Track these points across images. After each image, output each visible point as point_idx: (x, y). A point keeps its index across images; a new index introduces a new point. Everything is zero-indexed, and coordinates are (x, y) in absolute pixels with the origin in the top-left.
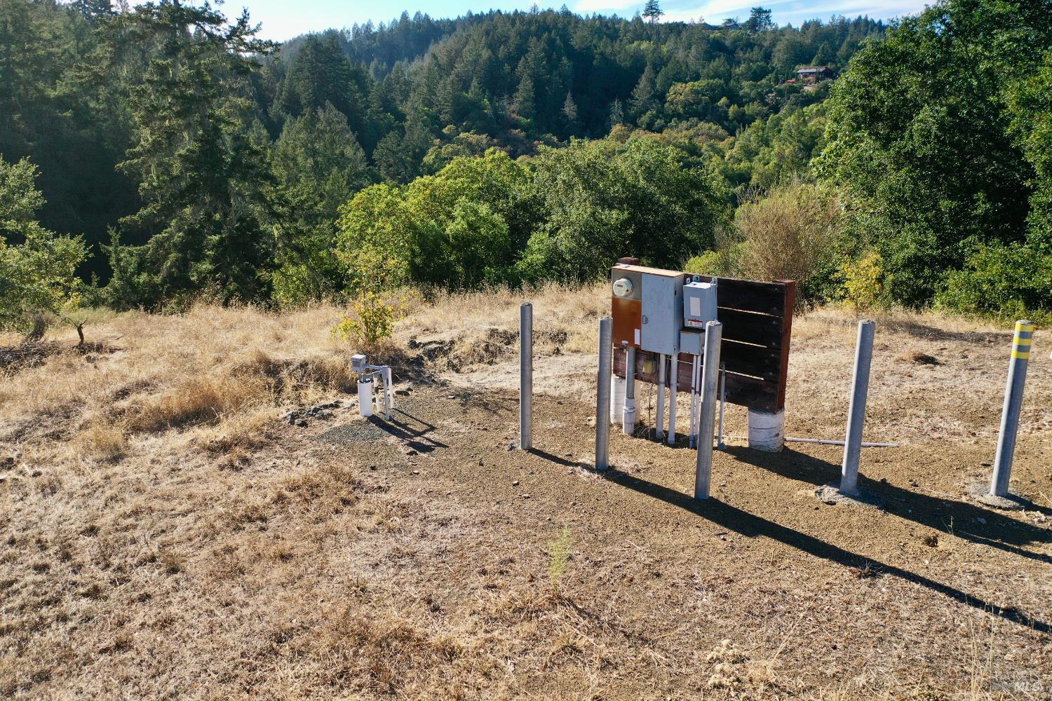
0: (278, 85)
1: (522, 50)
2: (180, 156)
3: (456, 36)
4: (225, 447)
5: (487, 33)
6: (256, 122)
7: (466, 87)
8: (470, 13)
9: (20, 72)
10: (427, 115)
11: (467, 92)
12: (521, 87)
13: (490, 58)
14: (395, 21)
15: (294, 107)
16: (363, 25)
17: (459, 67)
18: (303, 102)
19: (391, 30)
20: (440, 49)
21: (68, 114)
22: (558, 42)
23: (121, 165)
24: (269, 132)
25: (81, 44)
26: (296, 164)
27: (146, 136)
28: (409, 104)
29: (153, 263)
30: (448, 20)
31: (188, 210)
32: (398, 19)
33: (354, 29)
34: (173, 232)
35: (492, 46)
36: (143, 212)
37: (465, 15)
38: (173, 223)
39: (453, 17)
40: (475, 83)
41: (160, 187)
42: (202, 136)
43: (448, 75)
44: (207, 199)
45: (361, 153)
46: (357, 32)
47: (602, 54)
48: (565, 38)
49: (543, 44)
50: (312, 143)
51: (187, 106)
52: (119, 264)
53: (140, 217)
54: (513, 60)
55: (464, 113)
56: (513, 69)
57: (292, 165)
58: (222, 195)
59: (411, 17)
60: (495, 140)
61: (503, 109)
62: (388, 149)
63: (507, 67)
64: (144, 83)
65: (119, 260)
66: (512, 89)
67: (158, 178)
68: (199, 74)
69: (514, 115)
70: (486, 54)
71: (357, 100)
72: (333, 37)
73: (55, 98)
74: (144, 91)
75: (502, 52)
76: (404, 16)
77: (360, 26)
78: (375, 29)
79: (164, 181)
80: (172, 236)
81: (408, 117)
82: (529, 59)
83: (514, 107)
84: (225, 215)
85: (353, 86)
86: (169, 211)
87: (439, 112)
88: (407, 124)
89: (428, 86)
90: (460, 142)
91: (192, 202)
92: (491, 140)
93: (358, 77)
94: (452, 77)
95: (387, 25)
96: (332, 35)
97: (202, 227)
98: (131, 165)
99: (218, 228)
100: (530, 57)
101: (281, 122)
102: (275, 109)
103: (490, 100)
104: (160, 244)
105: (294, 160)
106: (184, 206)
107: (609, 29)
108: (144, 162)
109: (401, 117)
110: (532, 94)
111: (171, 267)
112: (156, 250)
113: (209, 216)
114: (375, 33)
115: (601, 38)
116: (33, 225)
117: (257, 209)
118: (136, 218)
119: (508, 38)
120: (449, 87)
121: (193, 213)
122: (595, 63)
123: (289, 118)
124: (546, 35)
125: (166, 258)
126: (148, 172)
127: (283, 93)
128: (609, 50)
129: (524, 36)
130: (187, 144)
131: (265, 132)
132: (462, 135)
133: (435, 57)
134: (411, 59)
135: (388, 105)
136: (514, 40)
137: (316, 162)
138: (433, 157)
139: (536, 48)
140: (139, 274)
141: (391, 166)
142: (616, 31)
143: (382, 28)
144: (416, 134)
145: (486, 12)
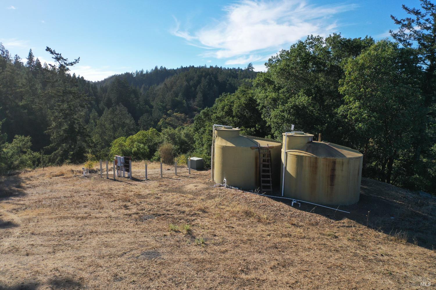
0: (104, 95)
1: (199, 82)
2: (63, 129)
3: (174, 76)
4: (64, 178)
5: (186, 76)
6: (93, 110)
7: (177, 96)
8: (182, 67)
9: (10, 97)
10: (162, 106)
11: (177, 98)
12: (197, 96)
13: (186, 85)
14: (152, 69)
15: (109, 104)
16: (140, 71)
17: (175, 88)
18: (113, 102)
19: (151, 73)
20: (168, 81)
21: (26, 111)
22: (213, 79)
23: (46, 132)
24: (98, 114)
25: (30, 84)
26: (105, 127)
27: (54, 124)
28: (155, 102)
29: (53, 160)
30: (173, 69)
31: (64, 145)
32: (154, 69)
33: (136, 72)
34: (60, 151)
35: (188, 81)
36: (51, 145)
37: (180, 67)
38: (60, 148)
39: (175, 68)
40: (180, 94)
41: (56, 138)
42: (70, 124)
43: (170, 91)
44: (70, 142)
45: (133, 121)
46: (137, 74)
47: (230, 84)
48: (216, 77)
49: (207, 80)
50: (113, 119)
51: (66, 116)
52: (43, 160)
53: (50, 147)
54: (195, 86)
55: (176, 106)
56: (195, 89)
57: (103, 127)
58: (75, 141)
59: (159, 68)
60: (187, 116)
61: (191, 104)
62: (144, 120)
63: (193, 89)
64: (54, 110)
65: (43, 159)
66: (194, 97)
67: (56, 136)
68: (70, 107)
69: (195, 107)
70: (185, 83)
71: (134, 101)
72: (128, 76)
73: (21, 105)
74: (54, 112)
75: (191, 83)
76: (156, 68)
77: (138, 71)
78: (145, 72)
79: (58, 136)
80: (59, 152)
81: (154, 107)
82: (202, 86)
83: (196, 103)
84: (75, 146)
85: (133, 96)
86: (59, 145)
87: (166, 105)
88: (153, 110)
89: (162, 95)
90: (173, 116)
91: (66, 142)
92: (186, 116)
93: (135, 92)
94: (172, 92)
95: (149, 71)
96: (127, 74)
97: (68, 150)
98: (48, 132)
99: (73, 150)
100: (202, 85)
101: (104, 109)
102: (101, 105)
103: (186, 101)
104: (55, 154)
105: (104, 126)
106: (63, 143)
107: (234, 73)
108: (52, 131)
109: (152, 107)
110: (202, 98)
111: (58, 161)
112: (54, 156)
113: (70, 146)
114: (145, 74)
115: (230, 77)
116: (29, 150)
117: (84, 144)
118: (49, 147)
119: (194, 77)
120: (170, 96)
121: (66, 146)
122: (227, 87)
123: (106, 108)
124: (208, 77)
125: (57, 158)
126: (53, 133)
127: (106, 98)
128: (232, 82)
129: (200, 77)
130: (65, 126)
131: (97, 114)
132: (175, 114)
133: (165, 84)
134: (158, 85)
135: (147, 102)
136: (196, 78)
137: (114, 126)
138: (162, 122)
139: (204, 82)
140: (49, 163)
141: (145, 126)
142: (237, 74)
143: (147, 72)
144: (156, 114)
145: (188, 66)
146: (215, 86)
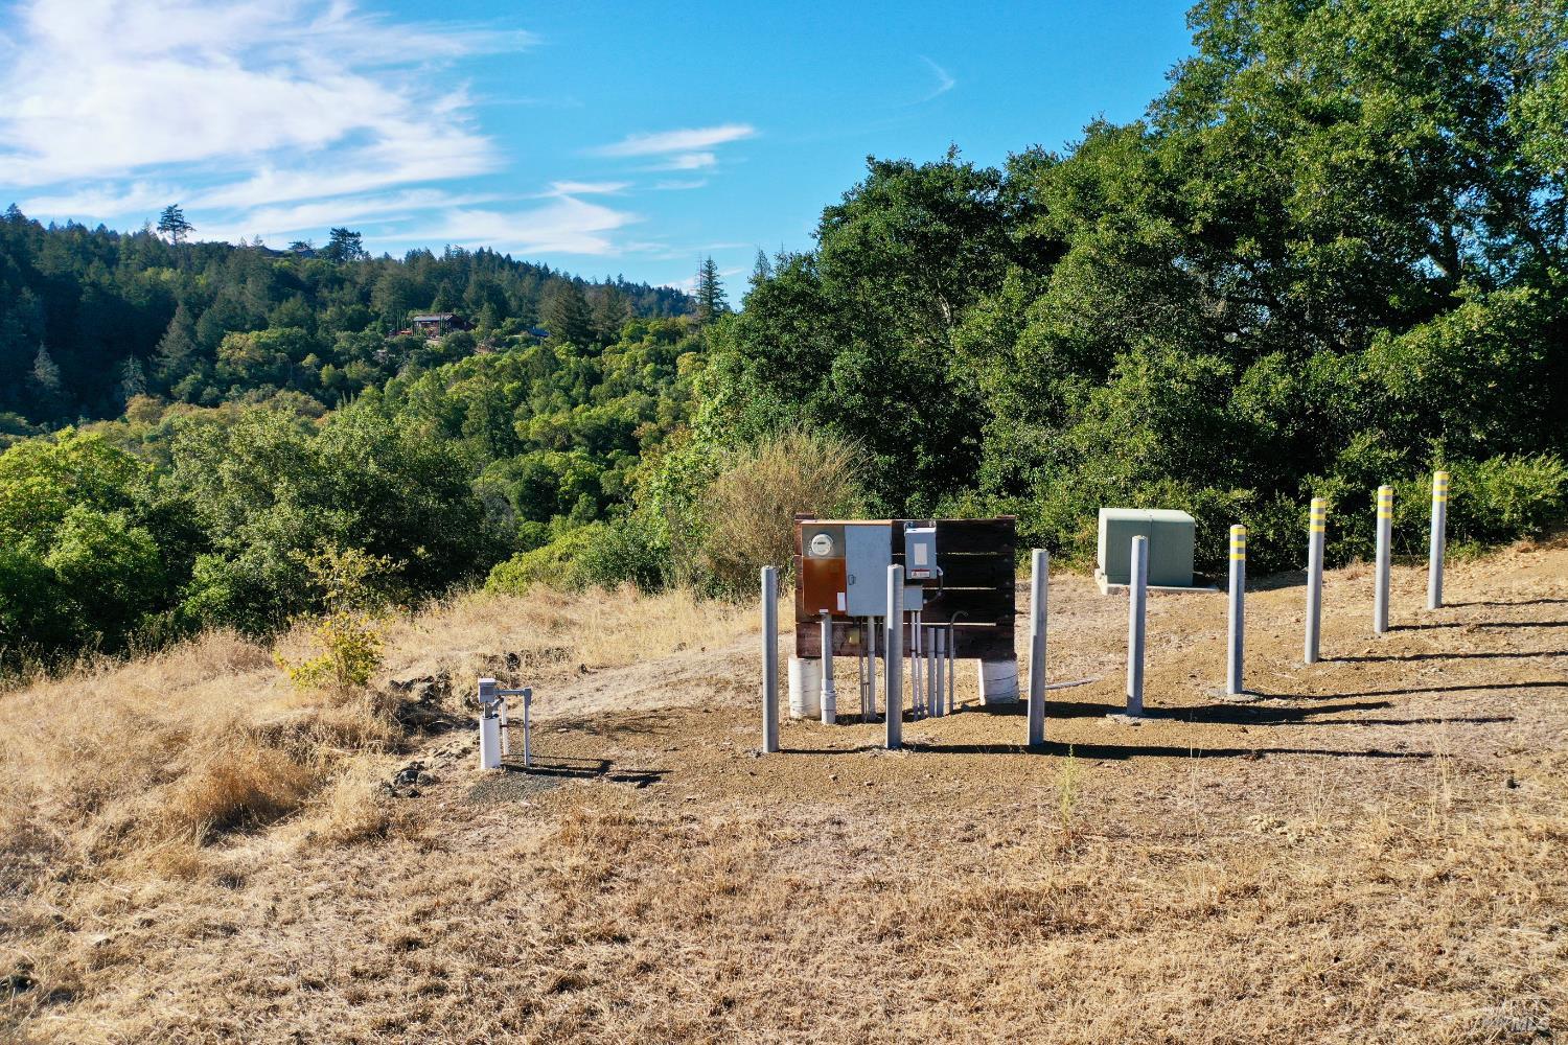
107: (99, 246)
115: (87, 261)
122: (83, 298)
128: (106, 279)
142: (114, 250)
146: (27, 293)
